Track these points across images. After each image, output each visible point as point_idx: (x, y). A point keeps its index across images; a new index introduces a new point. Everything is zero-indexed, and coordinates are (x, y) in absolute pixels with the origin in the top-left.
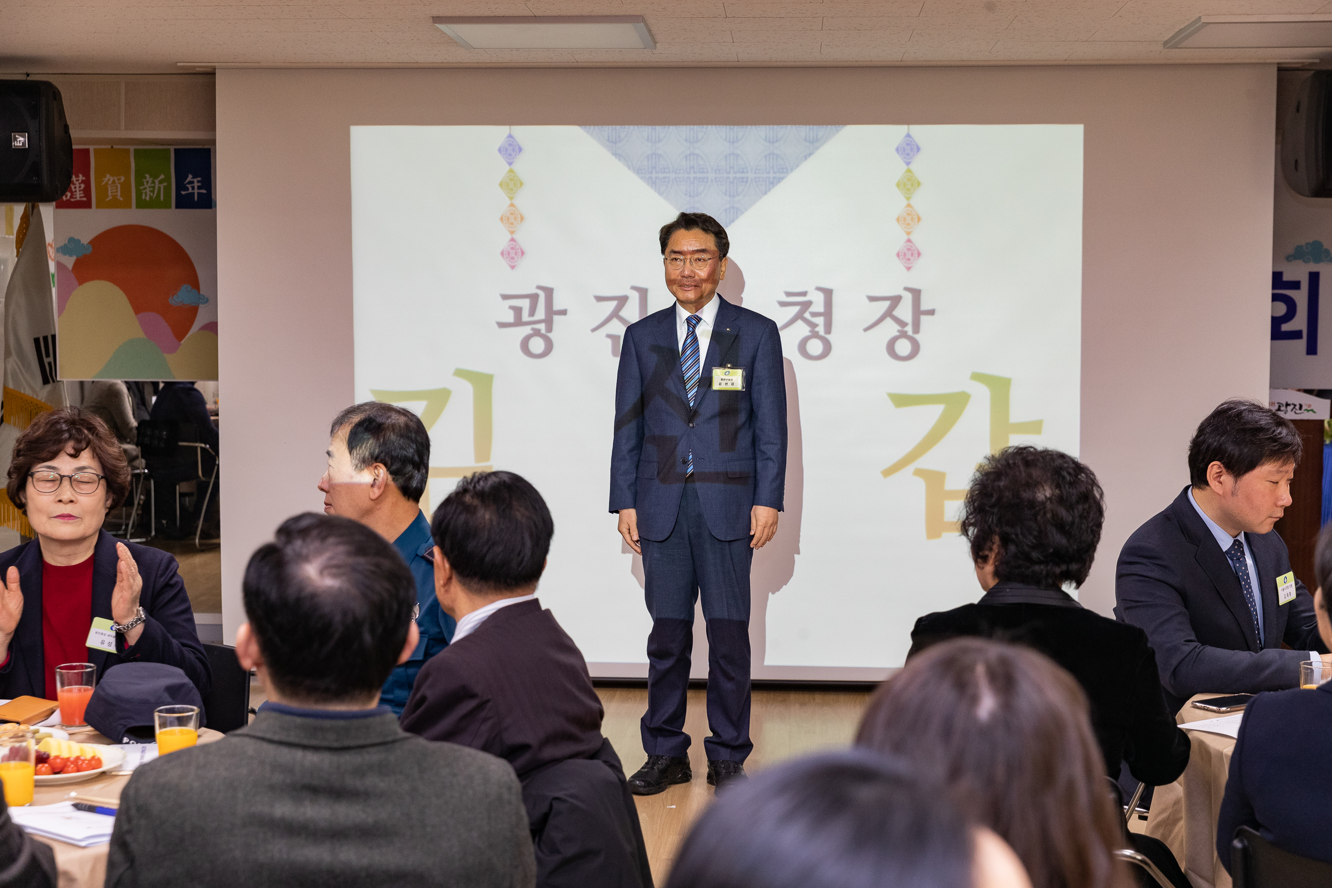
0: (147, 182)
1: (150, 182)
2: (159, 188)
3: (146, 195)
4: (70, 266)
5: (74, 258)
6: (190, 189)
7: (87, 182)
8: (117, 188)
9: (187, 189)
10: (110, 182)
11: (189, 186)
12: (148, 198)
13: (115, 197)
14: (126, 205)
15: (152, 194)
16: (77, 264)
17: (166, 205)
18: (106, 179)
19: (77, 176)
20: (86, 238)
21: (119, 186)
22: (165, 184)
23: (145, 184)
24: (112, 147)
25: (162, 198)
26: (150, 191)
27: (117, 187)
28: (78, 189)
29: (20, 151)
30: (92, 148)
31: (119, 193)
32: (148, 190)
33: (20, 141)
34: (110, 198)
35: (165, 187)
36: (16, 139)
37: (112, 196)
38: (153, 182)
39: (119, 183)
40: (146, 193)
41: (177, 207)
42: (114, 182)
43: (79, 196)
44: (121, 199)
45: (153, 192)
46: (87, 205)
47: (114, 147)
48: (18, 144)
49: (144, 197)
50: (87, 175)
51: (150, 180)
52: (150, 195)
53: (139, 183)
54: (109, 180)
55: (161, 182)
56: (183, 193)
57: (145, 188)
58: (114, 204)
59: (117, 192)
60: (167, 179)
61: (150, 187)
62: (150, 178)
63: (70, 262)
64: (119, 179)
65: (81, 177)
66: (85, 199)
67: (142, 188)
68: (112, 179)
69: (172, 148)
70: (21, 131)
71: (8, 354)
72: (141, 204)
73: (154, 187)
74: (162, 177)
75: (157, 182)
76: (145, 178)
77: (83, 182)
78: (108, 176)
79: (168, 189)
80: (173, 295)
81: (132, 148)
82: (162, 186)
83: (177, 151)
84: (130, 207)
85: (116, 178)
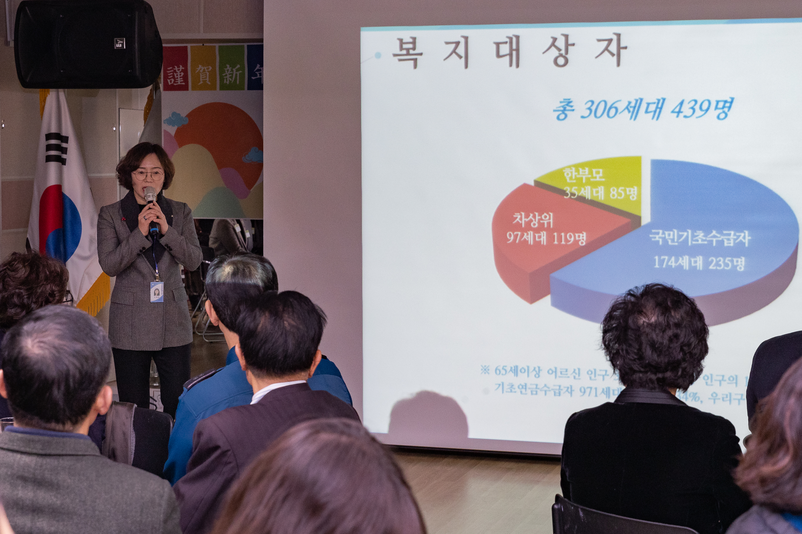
0: (228, 70)
1: (230, 70)
2: (236, 75)
3: (227, 81)
4: (173, 133)
5: (175, 128)
6: (258, 75)
7: (185, 71)
8: (206, 76)
9: (256, 75)
10: (201, 71)
11: (257, 73)
12: (228, 82)
13: (205, 81)
14: (212, 87)
15: (231, 79)
16: (178, 132)
17: (241, 88)
18: (199, 69)
19: (179, 67)
20: (184, 113)
21: (208, 74)
22: (241, 72)
23: (226, 72)
24: (203, 45)
25: (238, 82)
26: (230, 77)
27: (206, 74)
28: (179, 76)
29: (120, 50)
30: (189, 46)
31: (208, 79)
32: (228, 76)
33: (120, 43)
34: (201, 82)
35: (240, 74)
36: (117, 42)
37: (203, 81)
38: (232, 71)
39: (208, 71)
40: (226, 78)
41: (249, 89)
42: (204, 71)
43: (180, 81)
44: (209, 83)
45: (231, 77)
46: (185, 88)
47: (205, 45)
48: (119, 46)
49: (225, 81)
50: (185, 65)
51: (230, 69)
52: (229, 80)
53: (222, 71)
54: (201, 69)
55: (237, 70)
56: (253, 78)
57: (226, 75)
58: (204, 87)
59: (206, 78)
60: (242, 68)
61: (229, 74)
62: (230, 67)
63: (172, 130)
64: (208, 68)
65: (181, 68)
66: (184, 84)
67: (224, 75)
68: (203, 68)
69: (246, 45)
70: (119, 36)
72: (223, 87)
73: (232, 74)
74: (238, 66)
75: (234, 70)
76: (226, 67)
77: (182, 71)
78: (200, 66)
79: (242, 76)
80: (245, 155)
81: (217, 45)
82: (238, 73)
83: (249, 47)
84: (215, 89)
85: (205, 68)
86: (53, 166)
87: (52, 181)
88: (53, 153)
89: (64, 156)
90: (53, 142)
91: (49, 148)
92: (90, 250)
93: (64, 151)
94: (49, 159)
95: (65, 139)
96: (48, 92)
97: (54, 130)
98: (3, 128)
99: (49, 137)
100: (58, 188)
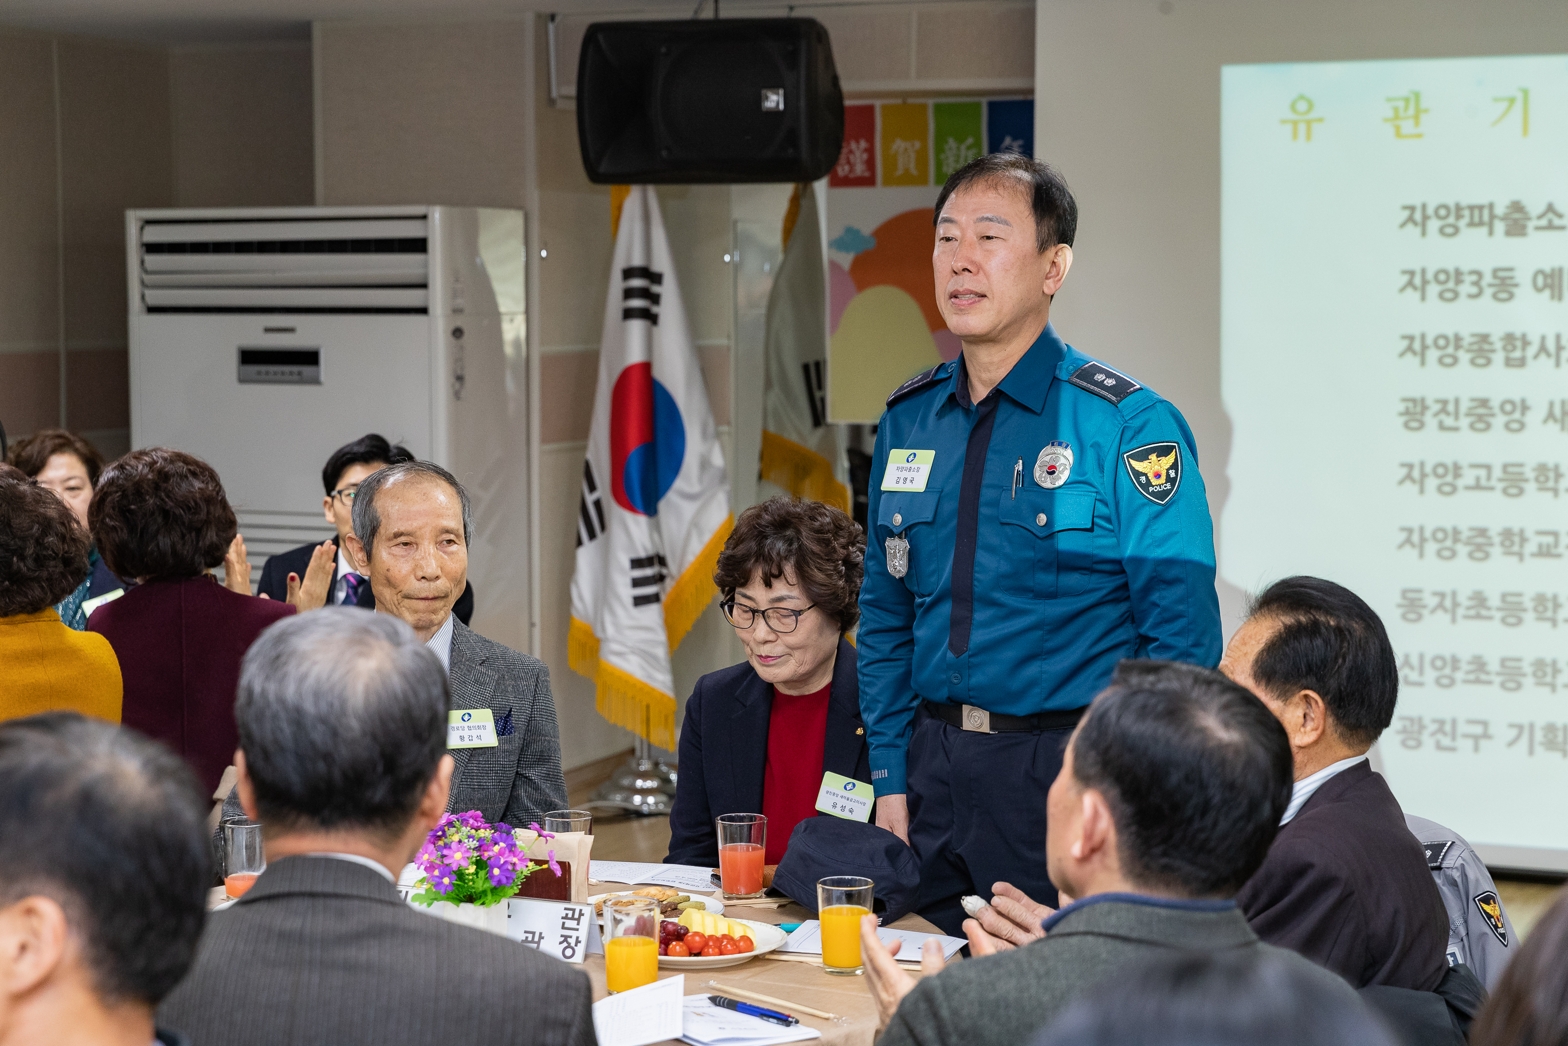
0: (950, 148)
1: (954, 148)
2: (966, 156)
4: (847, 265)
5: (851, 256)
7: (870, 151)
8: (910, 158)
10: (901, 150)
13: (907, 170)
14: (921, 180)
16: (855, 263)
18: (897, 146)
19: (858, 142)
20: (868, 226)
21: (913, 155)
22: (975, 151)
23: (948, 150)
27: (910, 156)
28: (858, 161)
29: (774, 113)
30: (878, 104)
31: (912, 165)
32: (951, 159)
33: (774, 100)
34: (901, 171)
36: (767, 98)
37: (903, 169)
38: (958, 149)
39: (913, 151)
40: (948, 163)
42: (906, 150)
43: (860, 169)
44: (915, 173)
46: (868, 181)
47: (907, 101)
48: (771, 105)
49: (945, 167)
50: (870, 139)
51: (954, 146)
53: (939, 149)
54: (900, 146)
55: (969, 148)
57: (948, 157)
58: (907, 180)
59: (910, 163)
60: (978, 144)
61: (953, 156)
62: (954, 142)
63: (846, 260)
64: (913, 146)
65: (863, 144)
66: (867, 174)
67: (943, 156)
68: (904, 145)
69: (984, 101)
70: (774, 87)
71: (768, 385)
73: (959, 156)
74: (970, 141)
75: (963, 147)
76: (948, 143)
77: (866, 150)
78: (899, 141)
81: (931, 102)
83: (992, 105)
84: (926, 183)
85: (908, 145)
86: (636, 326)
87: (635, 356)
88: (637, 303)
89: (655, 309)
90: (637, 283)
91: (629, 293)
92: (700, 480)
93: (655, 299)
94: (629, 314)
95: (656, 278)
96: (628, 192)
97: (637, 261)
98: (542, 258)
99: (629, 273)
100: (646, 367)
